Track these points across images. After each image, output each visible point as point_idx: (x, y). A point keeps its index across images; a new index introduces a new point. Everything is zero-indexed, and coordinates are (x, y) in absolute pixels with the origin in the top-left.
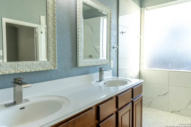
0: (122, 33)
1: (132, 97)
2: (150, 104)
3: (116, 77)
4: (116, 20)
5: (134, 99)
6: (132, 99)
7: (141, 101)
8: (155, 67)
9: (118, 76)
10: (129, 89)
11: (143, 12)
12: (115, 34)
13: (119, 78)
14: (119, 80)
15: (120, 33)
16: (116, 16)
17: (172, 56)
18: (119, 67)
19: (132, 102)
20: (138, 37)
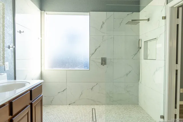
0: (20, 32)
1: (31, 99)
2: (51, 102)
3: (13, 81)
4: (12, 17)
5: (33, 100)
6: (31, 102)
7: (41, 101)
8: (55, 67)
9: (15, 79)
10: (27, 92)
11: (43, 15)
12: (11, 32)
13: (17, 80)
14: (17, 83)
15: (18, 32)
16: (12, 12)
17: (69, 57)
18: (16, 69)
19: (31, 104)
20: (38, 39)
